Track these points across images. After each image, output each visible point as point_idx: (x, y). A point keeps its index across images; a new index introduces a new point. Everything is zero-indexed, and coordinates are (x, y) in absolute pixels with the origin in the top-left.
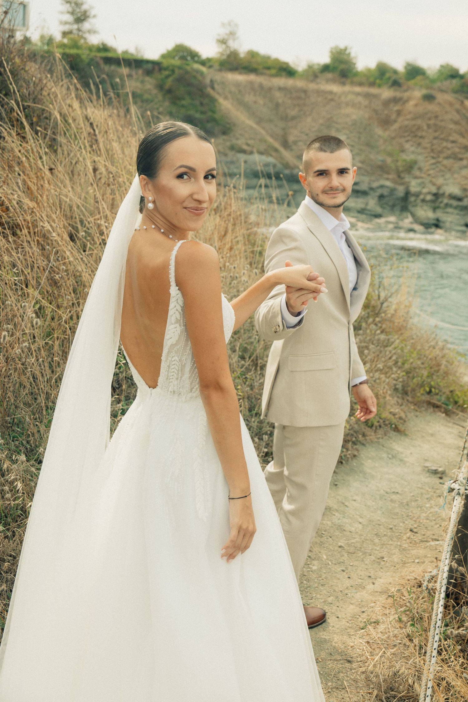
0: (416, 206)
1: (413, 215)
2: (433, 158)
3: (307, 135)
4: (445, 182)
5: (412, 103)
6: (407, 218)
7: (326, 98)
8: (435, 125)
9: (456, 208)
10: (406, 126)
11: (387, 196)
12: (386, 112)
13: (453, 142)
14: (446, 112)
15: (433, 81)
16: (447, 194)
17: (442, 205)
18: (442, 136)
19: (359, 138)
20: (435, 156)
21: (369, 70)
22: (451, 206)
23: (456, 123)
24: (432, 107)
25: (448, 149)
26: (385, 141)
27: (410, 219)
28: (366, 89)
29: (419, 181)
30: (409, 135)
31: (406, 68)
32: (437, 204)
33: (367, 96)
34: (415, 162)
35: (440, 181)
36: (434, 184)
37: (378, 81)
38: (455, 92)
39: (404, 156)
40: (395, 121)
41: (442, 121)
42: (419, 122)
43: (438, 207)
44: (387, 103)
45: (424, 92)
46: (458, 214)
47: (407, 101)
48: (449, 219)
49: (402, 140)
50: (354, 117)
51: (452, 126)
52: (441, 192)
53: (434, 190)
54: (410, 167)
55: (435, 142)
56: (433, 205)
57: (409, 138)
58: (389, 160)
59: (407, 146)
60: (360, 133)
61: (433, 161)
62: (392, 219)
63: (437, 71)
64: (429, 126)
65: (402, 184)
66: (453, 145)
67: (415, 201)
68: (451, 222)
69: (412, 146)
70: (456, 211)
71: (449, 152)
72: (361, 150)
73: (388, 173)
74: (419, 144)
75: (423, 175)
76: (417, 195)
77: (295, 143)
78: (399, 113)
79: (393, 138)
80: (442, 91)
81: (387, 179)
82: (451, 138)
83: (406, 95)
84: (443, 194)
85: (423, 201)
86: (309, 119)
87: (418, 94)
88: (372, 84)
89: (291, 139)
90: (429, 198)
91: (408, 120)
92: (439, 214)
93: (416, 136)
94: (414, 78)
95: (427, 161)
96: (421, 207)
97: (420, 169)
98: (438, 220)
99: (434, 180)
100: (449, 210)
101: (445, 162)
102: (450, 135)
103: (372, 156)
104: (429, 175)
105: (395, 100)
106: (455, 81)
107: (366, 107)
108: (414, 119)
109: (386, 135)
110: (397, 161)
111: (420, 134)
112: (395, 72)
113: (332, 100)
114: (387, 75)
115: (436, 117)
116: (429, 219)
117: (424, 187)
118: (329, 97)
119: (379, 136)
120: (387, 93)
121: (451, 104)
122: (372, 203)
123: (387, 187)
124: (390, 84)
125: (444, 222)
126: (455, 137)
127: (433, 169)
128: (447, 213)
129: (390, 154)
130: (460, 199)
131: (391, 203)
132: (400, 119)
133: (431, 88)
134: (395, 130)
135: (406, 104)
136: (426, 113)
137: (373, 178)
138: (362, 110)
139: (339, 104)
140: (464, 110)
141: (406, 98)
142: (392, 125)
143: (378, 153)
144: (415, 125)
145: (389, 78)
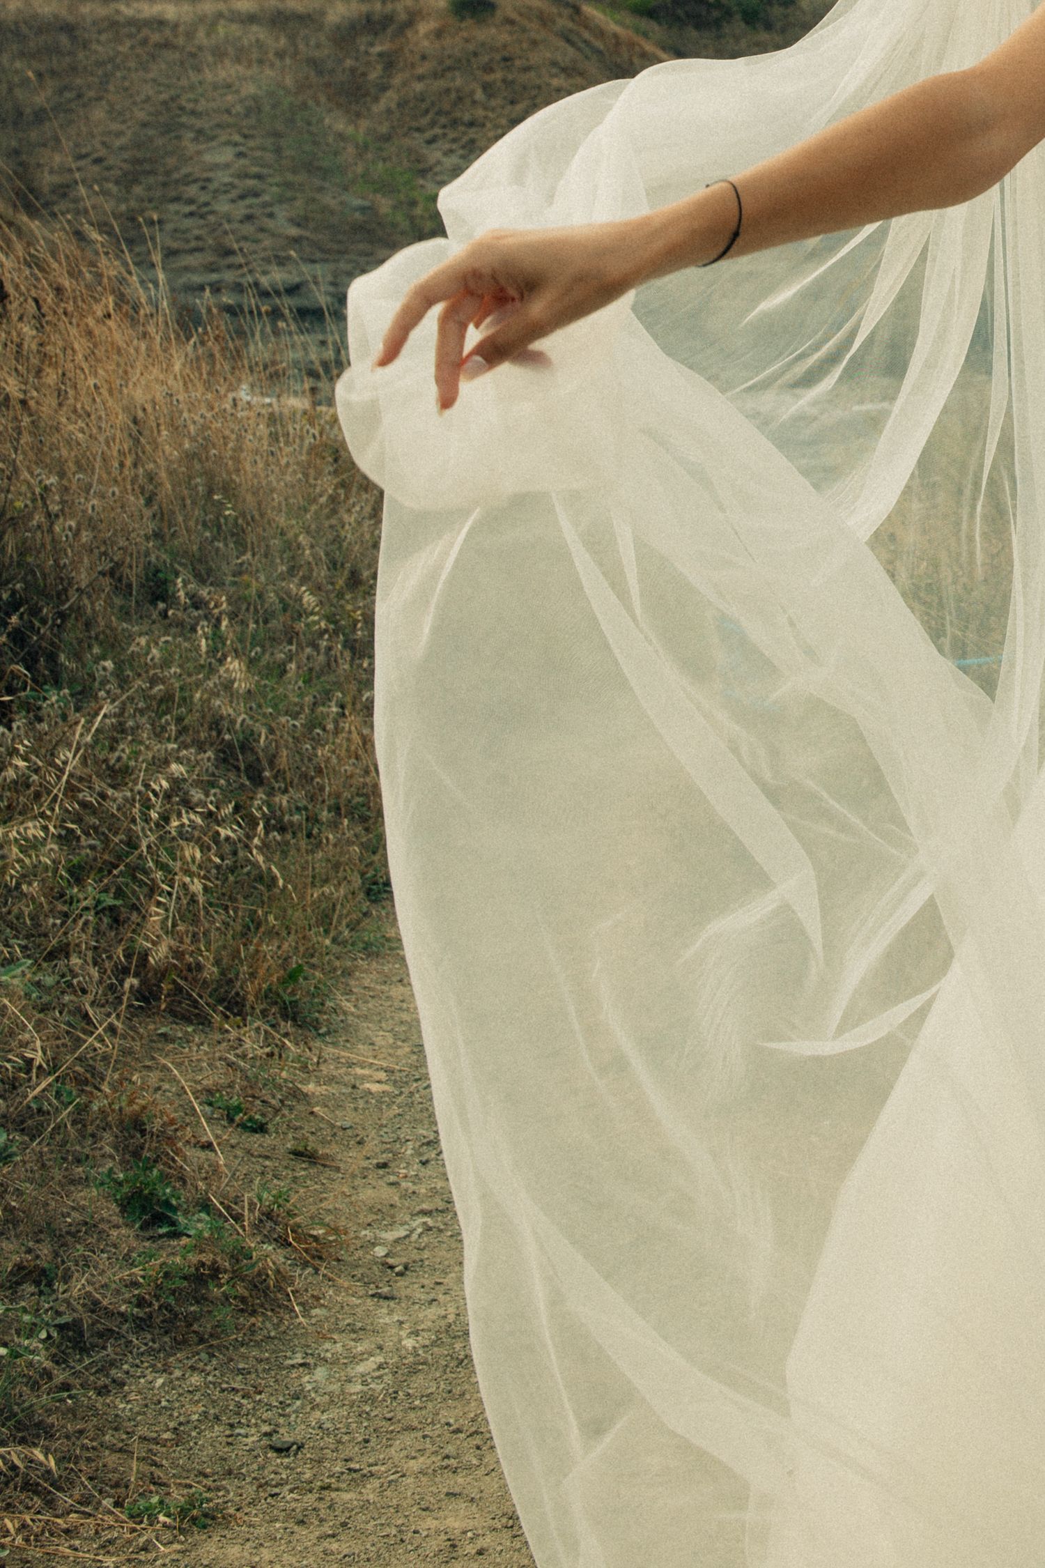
3: (98, 161)
5: (424, 28)
7: (145, 42)
10: (420, 98)
12: (349, 63)
14: (534, 44)
19: (278, 150)
24: (487, 33)
26: (362, 149)
30: (433, 124)
40: (384, 88)
41: (527, 69)
42: (457, 81)
44: (347, 35)
47: (410, 23)
49: (417, 140)
50: (250, 89)
57: (438, 131)
58: (385, 205)
60: (277, 135)
64: (486, 87)
72: (288, 185)
74: (471, 146)
77: (63, 191)
78: (389, 62)
79: (387, 138)
86: (99, 113)
89: (47, 179)
91: (420, 78)
93: (455, 123)
103: (328, 200)
105: (372, 26)
107: (280, 55)
108: (435, 75)
109: (362, 129)
111: (467, 117)
113: (167, 45)
115: (508, 60)
118: (156, 37)
119: (341, 136)
129: (385, 187)
132: (397, 80)
134: (389, 111)
135: (409, 34)
136: (475, 54)
137: (343, 266)
138: (272, 65)
139: (193, 55)
140: (586, 35)
141: (403, 17)
142: (376, 99)
143: (346, 189)
144: (448, 91)
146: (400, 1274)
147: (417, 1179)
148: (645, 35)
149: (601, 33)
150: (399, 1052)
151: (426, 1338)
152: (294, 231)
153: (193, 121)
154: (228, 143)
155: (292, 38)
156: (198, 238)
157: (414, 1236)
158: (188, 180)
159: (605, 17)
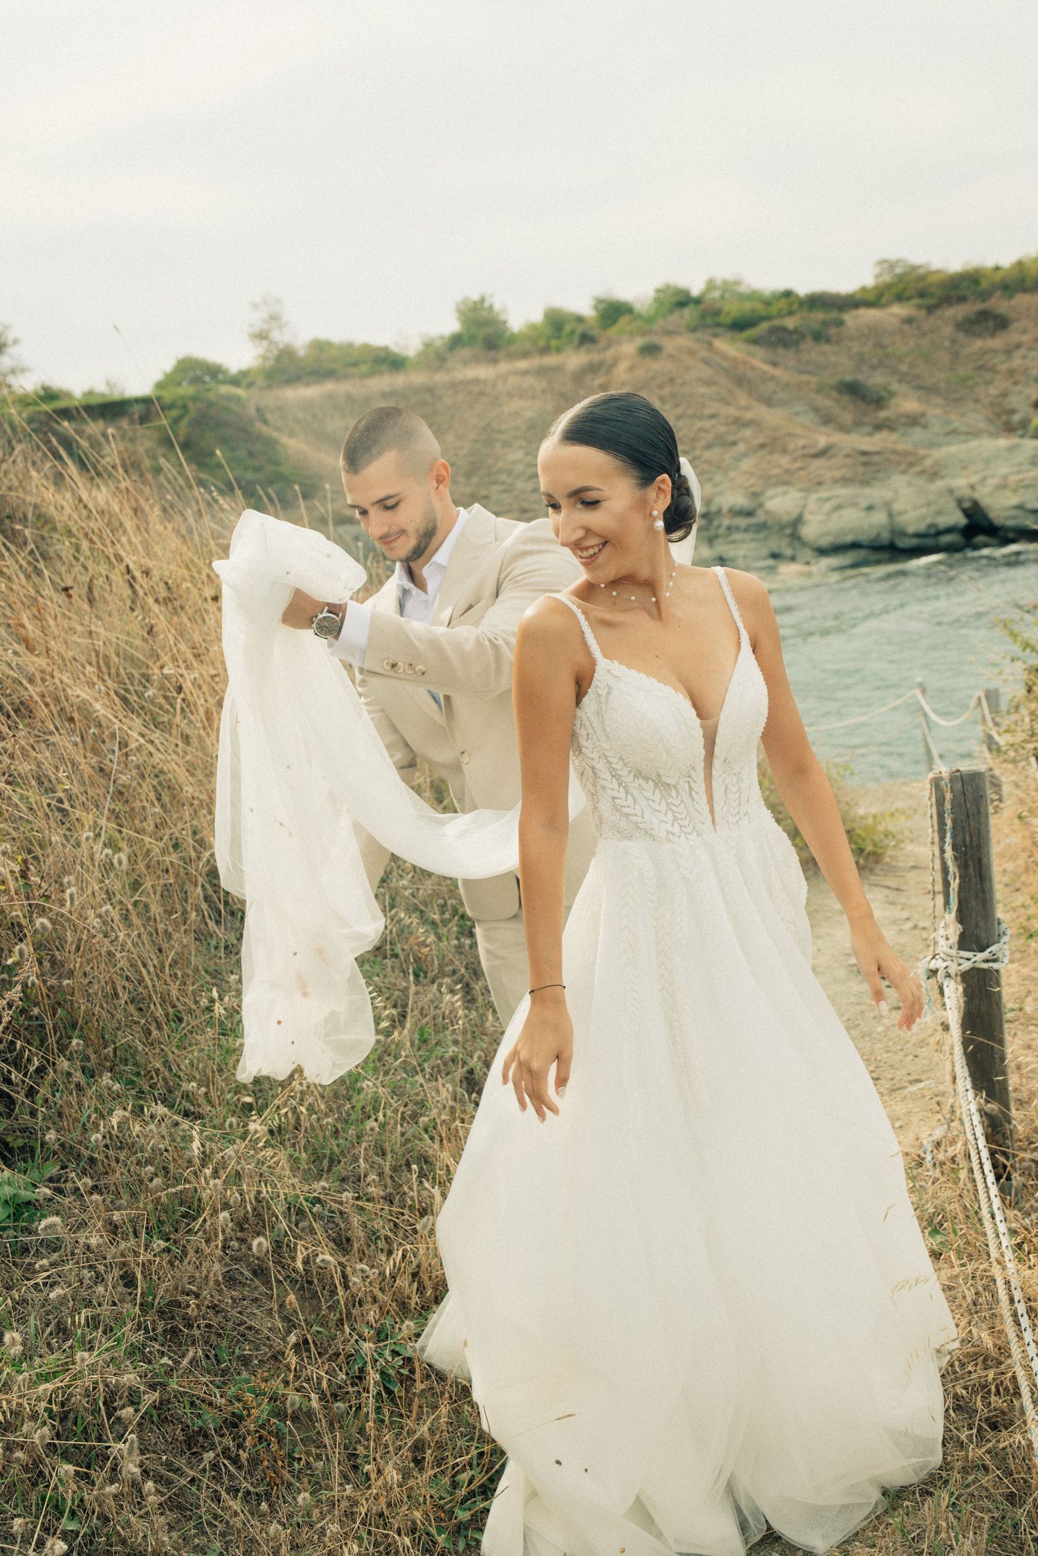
4: (717, 490)
5: (623, 366)
7: (470, 393)
8: (673, 395)
9: (746, 530)
13: (712, 416)
14: (687, 368)
15: (650, 320)
16: (725, 509)
17: (721, 531)
18: (691, 411)
21: (533, 327)
22: (738, 529)
23: (710, 383)
24: (658, 365)
25: (707, 431)
28: (536, 361)
31: (596, 307)
33: (541, 372)
37: (554, 343)
38: (693, 330)
41: (683, 384)
43: (716, 537)
45: (640, 341)
46: (753, 540)
47: (614, 365)
48: (741, 552)
50: (529, 414)
51: (702, 390)
52: (714, 508)
63: (651, 301)
64: (662, 399)
66: (714, 421)
68: (745, 557)
70: (749, 536)
71: (710, 436)
80: (669, 333)
82: (707, 411)
83: (609, 354)
84: (719, 511)
87: (629, 348)
88: (545, 350)
94: (615, 322)
100: (737, 536)
101: (707, 455)
102: (703, 406)
105: (593, 369)
106: (687, 312)
107: (544, 391)
112: (580, 319)
113: (481, 394)
114: (568, 328)
115: (672, 380)
118: (476, 389)
120: (574, 360)
121: (692, 353)
124: (576, 342)
126: (713, 407)
128: (734, 542)
130: (750, 514)
133: (650, 332)
135: (615, 371)
136: (652, 379)
139: (496, 398)
140: (718, 359)
141: (610, 361)
145: (573, 332)
148: (753, 355)
149: (725, 357)
153: (500, 437)
154: (521, 447)
155: (550, 382)
156: (510, 504)
158: (500, 471)
159: (729, 347)
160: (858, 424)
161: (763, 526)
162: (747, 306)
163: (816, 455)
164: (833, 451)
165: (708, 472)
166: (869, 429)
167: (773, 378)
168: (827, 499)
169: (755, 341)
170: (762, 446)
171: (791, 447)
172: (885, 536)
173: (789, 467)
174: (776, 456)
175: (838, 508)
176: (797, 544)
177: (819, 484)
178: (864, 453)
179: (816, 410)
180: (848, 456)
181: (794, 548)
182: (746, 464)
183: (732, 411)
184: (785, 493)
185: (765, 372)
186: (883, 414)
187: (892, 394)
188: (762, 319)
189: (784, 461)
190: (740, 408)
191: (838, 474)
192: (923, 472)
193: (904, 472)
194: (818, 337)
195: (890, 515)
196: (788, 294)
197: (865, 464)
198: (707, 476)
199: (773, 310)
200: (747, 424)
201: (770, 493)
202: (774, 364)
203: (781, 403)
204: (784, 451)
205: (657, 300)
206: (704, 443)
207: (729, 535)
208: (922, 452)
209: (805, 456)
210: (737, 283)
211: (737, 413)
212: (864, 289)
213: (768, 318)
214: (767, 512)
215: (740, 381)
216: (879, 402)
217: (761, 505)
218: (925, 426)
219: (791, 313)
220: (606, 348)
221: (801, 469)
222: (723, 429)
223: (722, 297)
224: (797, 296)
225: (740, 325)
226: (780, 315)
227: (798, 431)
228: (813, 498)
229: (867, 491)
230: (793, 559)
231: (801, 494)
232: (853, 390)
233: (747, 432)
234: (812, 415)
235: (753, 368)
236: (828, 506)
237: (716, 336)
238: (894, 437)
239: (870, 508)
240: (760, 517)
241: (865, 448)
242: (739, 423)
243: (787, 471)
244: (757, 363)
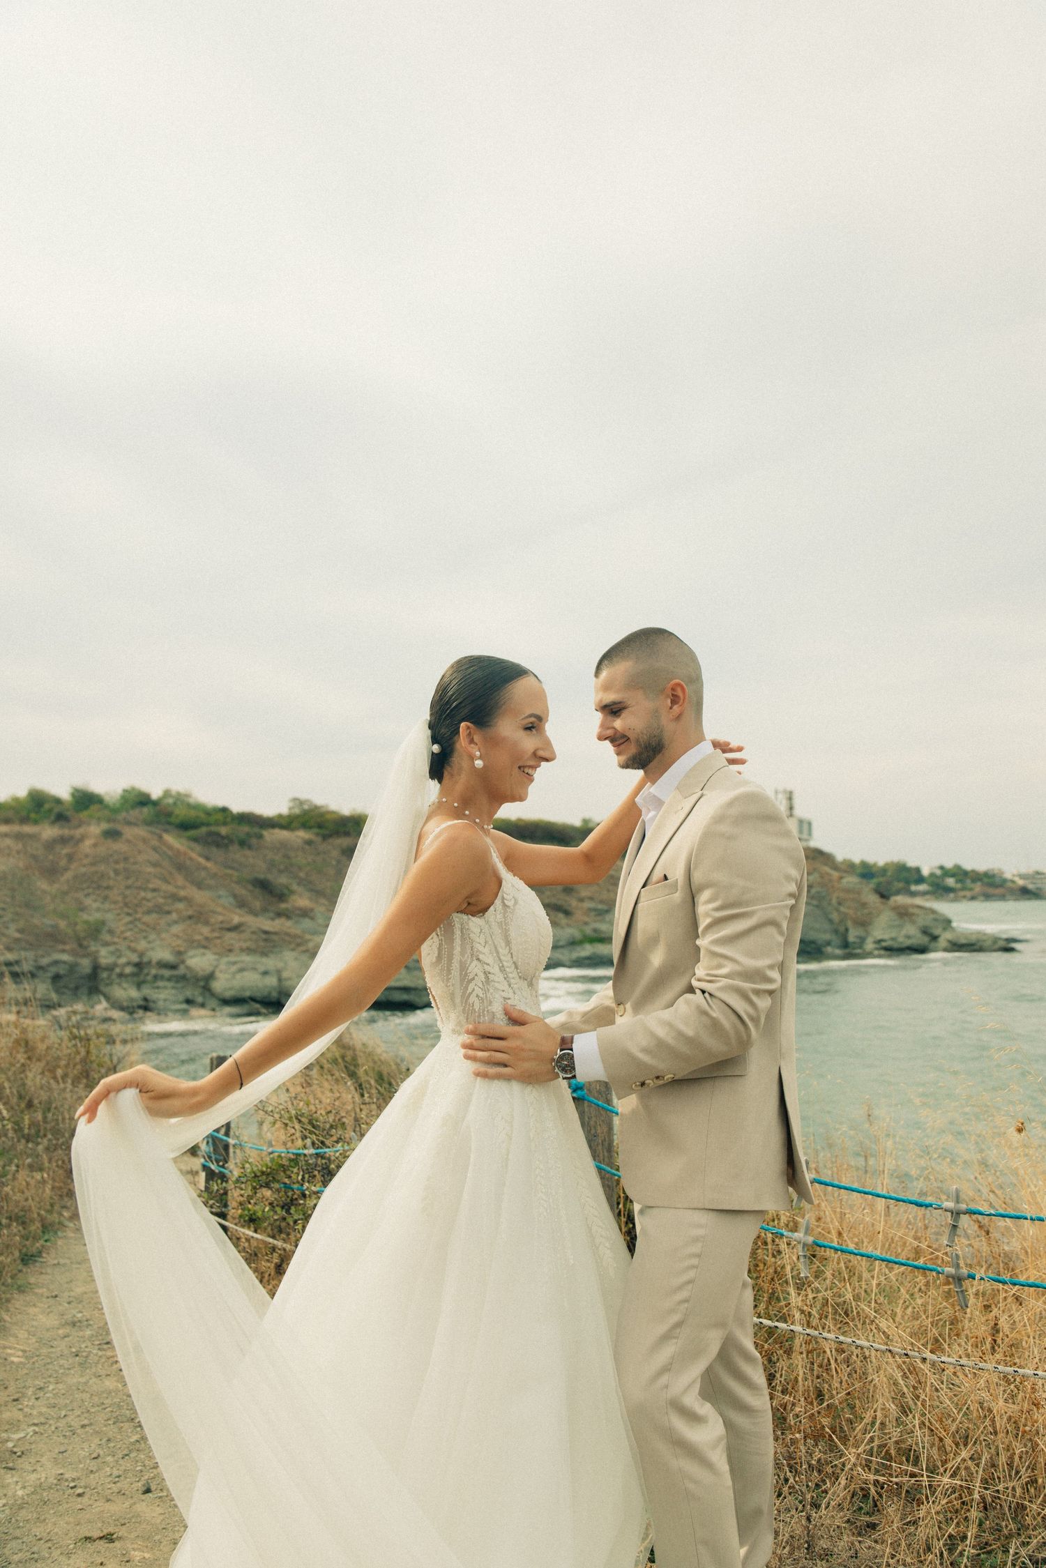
0: (111, 984)
1: (107, 998)
2: (128, 914)
4: (149, 946)
5: (88, 843)
6: (100, 1002)
8: (125, 869)
9: (169, 979)
10: (84, 875)
11: (65, 975)
12: (51, 857)
13: (154, 890)
14: (140, 852)
15: (115, 811)
16: (154, 962)
17: (149, 978)
18: (139, 884)
19: (13, 897)
20: (130, 911)
21: (16, 800)
22: (162, 978)
23: (155, 865)
24: (119, 846)
25: (148, 900)
26: (54, 898)
27: (104, 1004)
28: (16, 828)
29: (111, 948)
30: (88, 888)
31: (73, 795)
32: (142, 978)
33: (19, 837)
34: (103, 923)
35: (142, 945)
36: (134, 951)
37: (33, 815)
38: (148, 823)
39: (85, 917)
40: (66, 869)
41: (135, 863)
42: (102, 868)
43: (144, 982)
44: (50, 845)
45: (105, 826)
46: (173, 988)
47: (82, 838)
48: (162, 996)
49: (80, 895)
51: (150, 869)
52: (145, 960)
53: (135, 958)
54: (95, 931)
55: (128, 892)
56: (135, 979)
57: (90, 890)
58: (62, 924)
59: (88, 902)
60: (13, 890)
61: (128, 919)
62: (79, 1007)
63: (119, 797)
64: (117, 872)
65: (84, 956)
66: (155, 894)
67: (109, 977)
68: (165, 1000)
69: (95, 901)
70: (170, 984)
71: (150, 904)
72: (17, 914)
73: (64, 943)
74: (106, 898)
75: (116, 940)
76: (110, 968)
78: (70, 858)
79: (66, 893)
80: (129, 823)
81: (63, 951)
82: (151, 886)
83: (78, 833)
84: (149, 963)
85: (121, 975)
87: (95, 829)
88: (24, 820)
90: (128, 970)
91: (84, 866)
92: (147, 991)
93: (99, 887)
94: (87, 807)
95: (120, 920)
96: (119, 984)
97: (111, 932)
98: (146, 999)
99: (133, 945)
100: (161, 984)
101: (146, 919)
102: (148, 881)
103: (36, 921)
104: (125, 938)
105: (63, 840)
106: (145, 810)
107: (18, 852)
108: (93, 864)
109: (54, 888)
110: (76, 924)
111: (105, 884)
112: (58, 801)
114: (47, 806)
115: (126, 859)
116: (132, 1000)
117: (119, 957)
119: (44, 892)
120: (49, 832)
121: (144, 841)
122: (43, 988)
123: (65, 962)
124: (52, 818)
125: (154, 1002)
126: (156, 883)
127: (131, 930)
128: (158, 988)
129: (63, 916)
130: (173, 967)
131: (72, 986)
132: (73, 866)
133: (114, 821)
134: (68, 881)
136: (111, 855)
137: (40, 952)
138: (13, 857)
140: (165, 849)
141: (78, 837)
142: (62, 875)
143: (44, 916)
144: (96, 872)
145: (50, 811)
146: (19, 1457)
147: (33, 1407)
148: (192, 849)
149: (170, 847)
150: (30, 1341)
151: (27, 1491)
152: (17, 935)
155: (25, 845)
157: (28, 1437)
159: (173, 841)
160: (264, 910)
161: (183, 978)
162: (193, 813)
163: (229, 930)
164: (242, 929)
165: (145, 931)
166: (272, 915)
167: (205, 868)
168: (234, 963)
169: (195, 840)
170: (190, 917)
171: (213, 920)
172: (275, 994)
173: (209, 935)
174: (200, 926)
175: (242, 970)
176: (207, 994)
177: (230, 951)
178: (266, 932)
179: (235, 896)
180: (253, 933)
181: (204, 997)
182: (176, 929)
183: (171, 888)
184: (204, 954)
185: (199, 864)
186: (283, 906)
187: (292, 892)
188: (202, 824)
189: (206, 930)
190: (177, 887)
191: (245, 945)
192: (307, 951)
193: (293, 950)
194: (243, 843)
195: (280, 980)
196: (224, 810)
197: (266, 940)
198: (144, 934)
199: (212, 819)
200: (180, 900)
201: (191, 953)
202: (208, 859)
203: (209, 888)
204: (207, 923)
205: (123, 797)
206: (145, 909)
207: (154, 982)
208: (308, 937)
209: (221, 929)
210: (188, 796)
211: (175, 890)
212: (280, 816)
213: (208, 825)
214: (188, 968)
215: (180, 867)
216: (281, 897)
217: (183, 962)
218: (312, 919)
219: (225, 824)
220: (79, 826)
221: (218, 938)
222: (161, 900)
223: (175, 804)
224: (231, 812)
225: (185, 826)
226: (217, 823)
227: (219, 910)
228: (225, 960)
229: (264, 960)
230: (203, 1005)
231: (217, 957)
232: (263, 885)
233: (181, 906)
234: (231, 900)
235: (191, 859)
236: (234, 968)
237: (166, 831)
238: (289, 923)
239: (265, 973)
240: (181, 970)
241: (267, 928)
242: (176, 898)
243: (207, 939)
244: (194, 855)
